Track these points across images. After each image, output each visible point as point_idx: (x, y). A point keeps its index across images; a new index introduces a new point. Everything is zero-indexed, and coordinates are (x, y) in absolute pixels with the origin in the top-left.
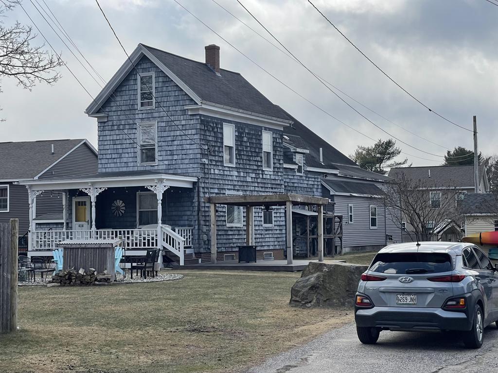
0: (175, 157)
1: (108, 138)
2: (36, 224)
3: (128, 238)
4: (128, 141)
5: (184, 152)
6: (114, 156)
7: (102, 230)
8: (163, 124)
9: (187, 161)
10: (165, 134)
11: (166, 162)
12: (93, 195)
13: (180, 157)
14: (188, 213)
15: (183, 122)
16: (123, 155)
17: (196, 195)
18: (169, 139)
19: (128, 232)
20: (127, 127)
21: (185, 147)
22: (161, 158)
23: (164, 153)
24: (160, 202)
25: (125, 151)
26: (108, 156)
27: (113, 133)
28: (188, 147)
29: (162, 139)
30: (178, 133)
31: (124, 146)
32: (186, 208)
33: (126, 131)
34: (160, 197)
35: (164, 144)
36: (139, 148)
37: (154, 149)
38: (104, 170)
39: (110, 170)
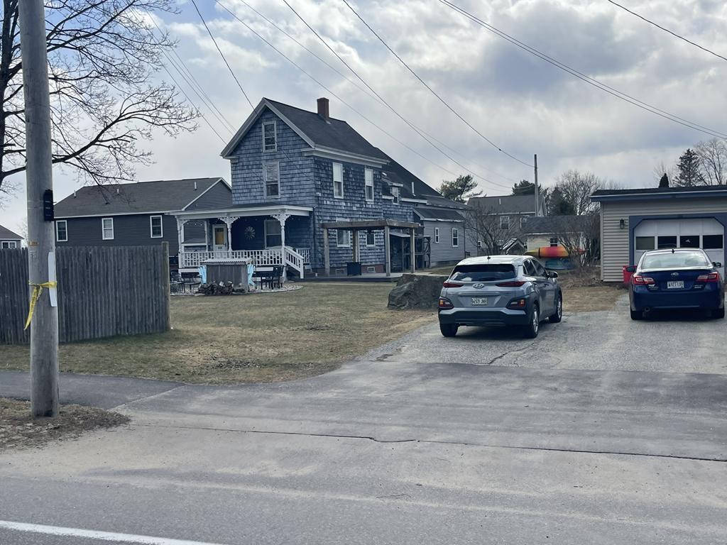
0: (295, 191)
1: (239, 176)
2: (185, 247)
3: (258, 257)
4: (256, 179)
5: (301, 187)
6: (245, 191)
7: (237, 251)
8: (284, 164)
9: (304, 194)
10: (286, 172)
11: (287, 196)
12: (229, 223)
13: (298, 191)
14: (306, 236)
15: (300, 163)
16: (252, 190)
17: (312, 222)
18: (289, 176)
19: (258, 252)
20: (255, 167)
21: (302, 182)
22: (283, 192)
23: (285, 188)
24: (283, 228)
25: (254, 186)
26: (240, 191)
27: (243, 172)
28: (305, 183)
29: (284, 177)
30: (296, 171)
31: (253, 183)
32: (304, 233)
33: (254, 170)
34: (283, 224)
35: (285, 180)
36: (265, 184)
37: (277, 185)
38: (237, 203)
39: (242, 203)
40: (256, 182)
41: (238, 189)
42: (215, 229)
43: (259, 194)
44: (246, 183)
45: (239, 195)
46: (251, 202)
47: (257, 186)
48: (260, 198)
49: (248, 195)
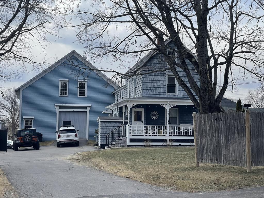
6: (152, 89)
11: (182, 94)
12: (168, 108)
16: (157, 89)
20: (160, 75)
22: (179, 92)
23: (181, 89)
26: (148, 89)
27: (152, 77)
36: (167, 86)
37: (175, 87)
38: (146, 95)
39: (149, 96)
40: (160, 84)
41: (147, 87)
42: (135, 111)
43: (162, 91)
44: (153, 84)
45: (147, 91)
46: (156, 96)
47: (161, 86)
48: (163, 94)
49: (154, 91)
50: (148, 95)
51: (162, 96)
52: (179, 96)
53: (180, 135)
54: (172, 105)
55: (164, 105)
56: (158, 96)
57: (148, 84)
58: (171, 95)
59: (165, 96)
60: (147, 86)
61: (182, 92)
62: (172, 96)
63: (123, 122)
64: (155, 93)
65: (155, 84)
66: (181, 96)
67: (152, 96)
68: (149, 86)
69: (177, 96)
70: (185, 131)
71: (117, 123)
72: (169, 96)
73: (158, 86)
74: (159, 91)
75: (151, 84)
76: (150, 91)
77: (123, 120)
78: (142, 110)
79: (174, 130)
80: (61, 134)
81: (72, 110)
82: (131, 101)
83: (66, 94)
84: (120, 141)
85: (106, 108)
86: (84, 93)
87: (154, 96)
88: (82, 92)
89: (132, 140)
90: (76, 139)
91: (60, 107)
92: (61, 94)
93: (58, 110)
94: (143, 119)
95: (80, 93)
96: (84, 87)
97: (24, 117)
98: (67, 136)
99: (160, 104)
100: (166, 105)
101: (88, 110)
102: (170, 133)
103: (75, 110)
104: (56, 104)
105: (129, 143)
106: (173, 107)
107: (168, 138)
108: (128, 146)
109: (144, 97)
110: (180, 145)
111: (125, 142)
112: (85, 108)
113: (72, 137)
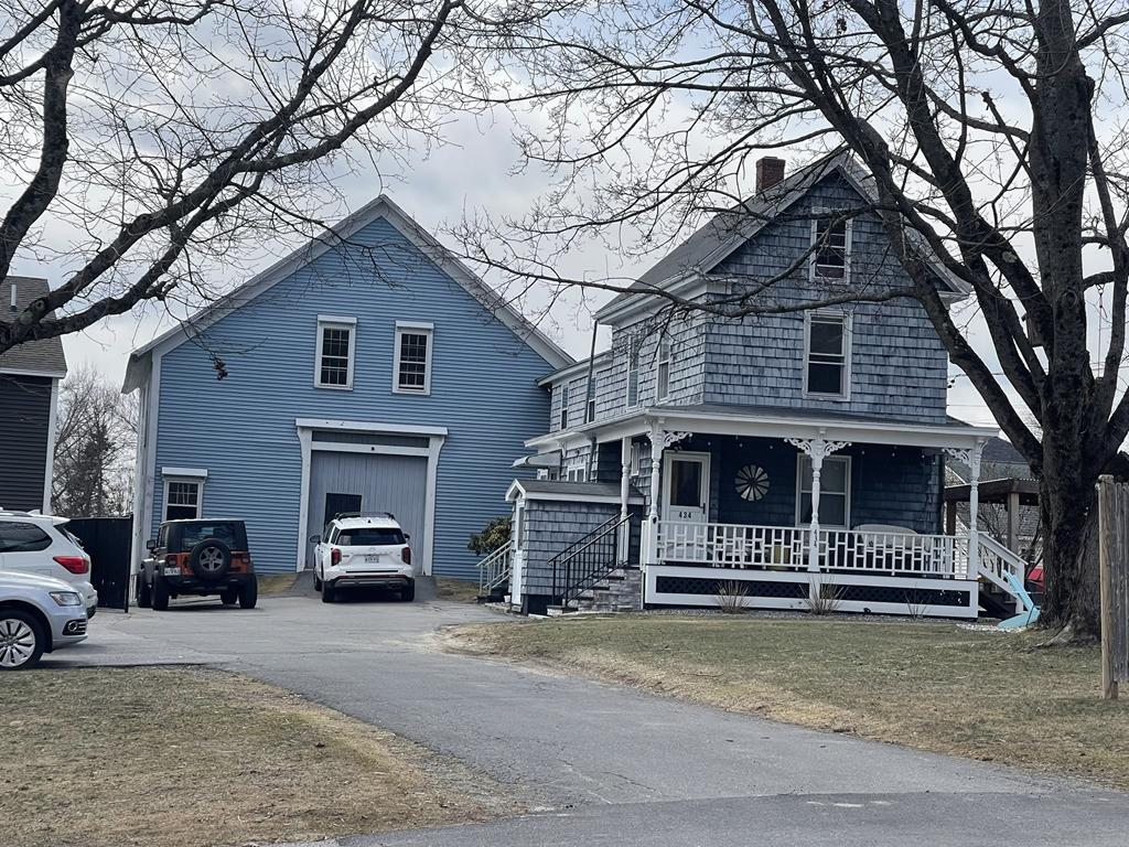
0: (891, 390)
1: (732, 330)
4: (781, 344)
5: (909, 382)
6: (744, 371)
8: (865, 320)
9: (917, 402)
10: (871, 340)
11: (870, 398)
13: (902, 391)
15: (913, 322)
16: (767, 372)
18: (880, 351)
21: (913, 372)
22: (856, 388)
23: (865, 379)
25: (774, 363)
26: (730, 370)
29: (863, 350)
32: (912, 497)
35: (865, 360)
36: (806, 362)
37: (838, 370)
38: (719, 399)
39: (734, 400)
40: (779, 353)
41: (723, 364)
42: (673, 462)
43: (786, 383)
44: (749, 351)
45: (726, 379)
46: (761, 402)
47: (783, 363)
48: (789, 393)
49: (755, 381)
50: (727, 399)
51: (786, 403)
52: (855, 408)
53: (864, 568)
54: (835, 443)
55: (801, 441)
56: (770, 402)
57: (730, 350)
58: (823, 399)
59: (798, 404)
60: (726, 359)
61: (870, 389)
62: (825, 406)
63: (620, 505)
64: (755, 391)
65: (759, 352)
66: (865, 408)
67: (744, 400)
68: (734, 360)
69: (845, 407)
70: (885, 552)
71: (598, 511)
72: (812, 405)
73: (769, 361)
74: (772, 382)
75: (740, 350)
76: (735, 380)
77: (623, 499)
78: (705, 460)
79: (841, 548)
80: (344, 549)
81: (365, 448)
82: (667, 419)
83: (343, 381)
84: (614, 586)
85: (529, 444)
86: (421, 381)
87: (752, 402)
88: (412, 375)
89: (665, 585)
90: (405, 569)
91: (319, 434)
92: (324, 380)
93: (307, 445)
94: (705, 497)
95: (402, 381)
96: (423, 353)
97: (165, 470)
98: (370, 558)
99: (786, 436)
100: (810, 441)
101: (433, 451)
102: (822, 561)
103: (380, 449)
104: (300, 422)
105: (652, 596)
106: (839, 452)
107: (815, 581)
108: (648, 607)
109: (709, 406)
110: (867, 612)
111: (637, 588)
112: (423, 440)
113: (388, 560)
